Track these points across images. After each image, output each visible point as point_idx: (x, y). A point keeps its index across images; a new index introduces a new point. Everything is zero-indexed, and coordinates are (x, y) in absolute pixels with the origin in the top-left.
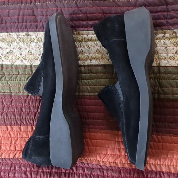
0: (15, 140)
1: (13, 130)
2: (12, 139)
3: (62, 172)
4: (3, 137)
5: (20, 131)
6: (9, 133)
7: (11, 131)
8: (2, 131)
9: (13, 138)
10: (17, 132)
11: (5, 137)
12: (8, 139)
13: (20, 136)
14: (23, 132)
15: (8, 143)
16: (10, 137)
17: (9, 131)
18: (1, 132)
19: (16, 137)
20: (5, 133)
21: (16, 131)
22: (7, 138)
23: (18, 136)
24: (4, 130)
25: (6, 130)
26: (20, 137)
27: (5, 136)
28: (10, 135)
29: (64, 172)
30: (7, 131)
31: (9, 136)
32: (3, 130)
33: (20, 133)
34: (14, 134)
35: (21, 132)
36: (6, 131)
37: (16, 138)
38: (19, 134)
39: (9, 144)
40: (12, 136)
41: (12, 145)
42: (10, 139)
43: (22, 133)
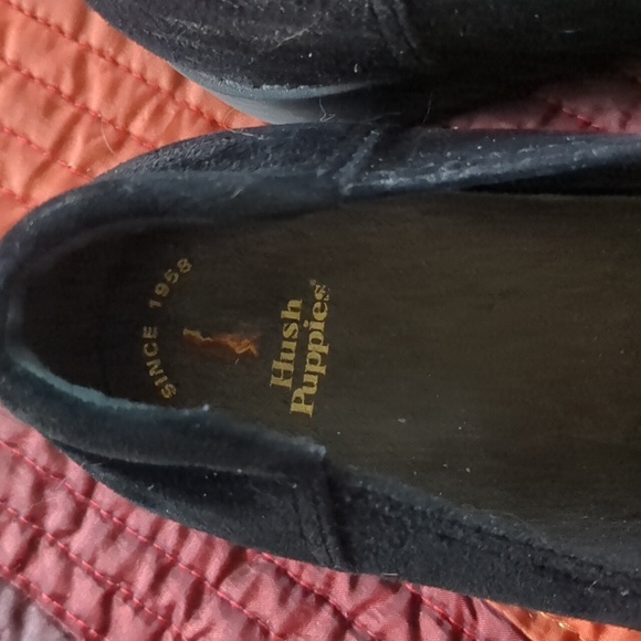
0: (94, 143)
1: (121, 60)
2: (74, 121)
3: (322, 600)
4: (17, 66)
5: (171, 95)
6: (80, 65)
7: (101, 53)
8: (34, 17)
9: (86, 119)
10: (142, 89)
11: (30, 76)
12: (50, 109)
13: (151, 136)
14: (186, 115)
15: (33, 137)
16: (72, 99)
17: (88, 47)
18: (24, 26)
19: (112, 122)
20: (51, 45)
21: (143, 79)
22: (43, 93)
23: (137, 127)
24: (52, 21)
25: (67, 27)
26: (142, 141)
27: (36, 73)
28: (81, 84)
29: (336, 612)
30: (75, 37)
31: (67, 86)
32: (39, 14)
33: (159, 112)
34: (112, 91)
35: (171, 110)
36: (61, 32)
37: (110, 129)
38: (145, 113)
39: (41, 150)
40: (95, 98)
41: (56, 167)
42: (65, 112)
43: (179, 114)
